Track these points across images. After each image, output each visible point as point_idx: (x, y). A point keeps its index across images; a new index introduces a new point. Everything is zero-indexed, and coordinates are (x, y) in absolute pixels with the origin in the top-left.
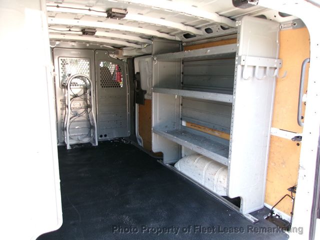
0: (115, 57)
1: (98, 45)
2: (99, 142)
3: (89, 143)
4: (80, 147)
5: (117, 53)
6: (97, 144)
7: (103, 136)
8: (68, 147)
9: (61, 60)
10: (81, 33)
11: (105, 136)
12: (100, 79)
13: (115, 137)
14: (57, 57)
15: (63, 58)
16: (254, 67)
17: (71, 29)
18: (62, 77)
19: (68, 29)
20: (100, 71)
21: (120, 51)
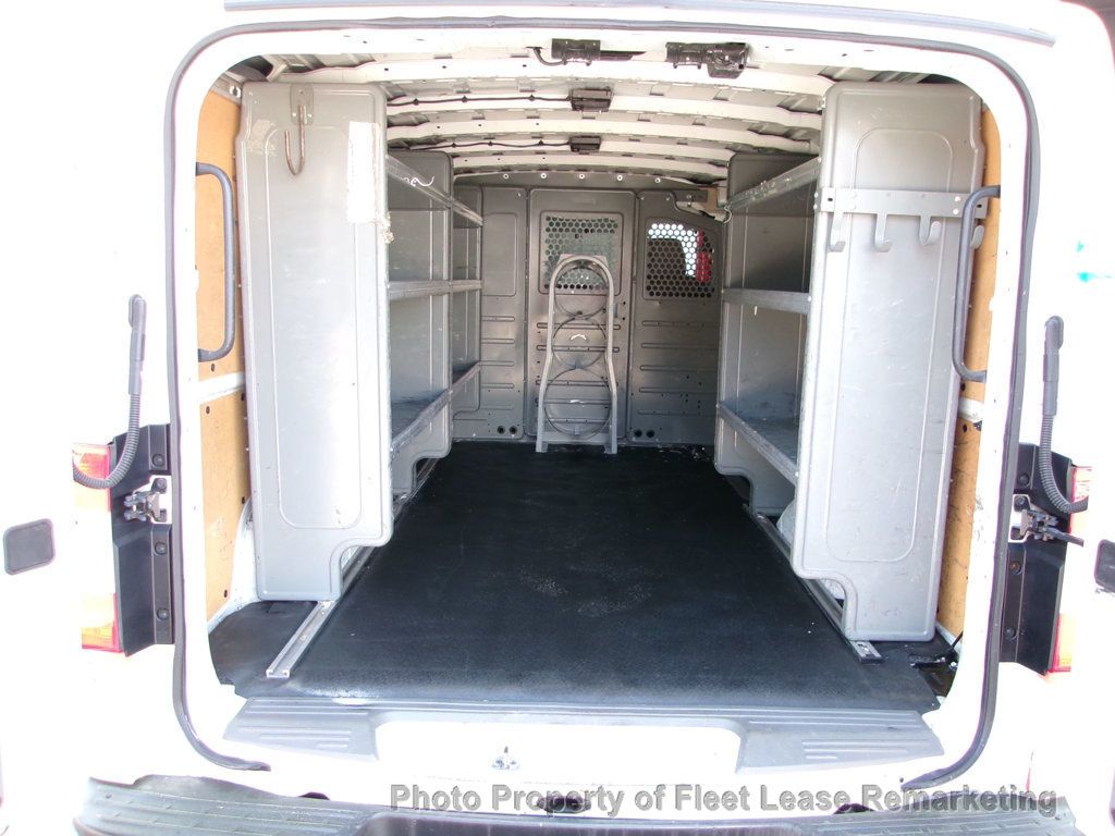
0: (697, 207)
1: (648, 175)
2: (619, 448)
3: (601, 448)
4: (572, 451)
5: (702, 198)
6: (614, 450)
7: (644, 434)
8: (539, 449)
9: (548, 219)
10: (568, 148)
11: (651, 434)
12: (646, 271)
13: (679, 441)
14: (538, 212)
15: (549, 214)
16: (875, 216)
17: (544, 141)
18: (546, 263)
19: (537, 141)
20: (647, 249)
21: (711, 191)
